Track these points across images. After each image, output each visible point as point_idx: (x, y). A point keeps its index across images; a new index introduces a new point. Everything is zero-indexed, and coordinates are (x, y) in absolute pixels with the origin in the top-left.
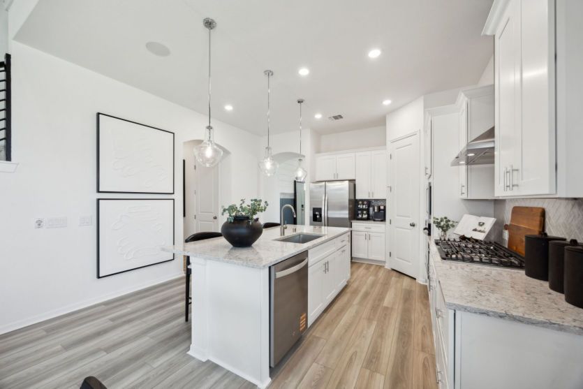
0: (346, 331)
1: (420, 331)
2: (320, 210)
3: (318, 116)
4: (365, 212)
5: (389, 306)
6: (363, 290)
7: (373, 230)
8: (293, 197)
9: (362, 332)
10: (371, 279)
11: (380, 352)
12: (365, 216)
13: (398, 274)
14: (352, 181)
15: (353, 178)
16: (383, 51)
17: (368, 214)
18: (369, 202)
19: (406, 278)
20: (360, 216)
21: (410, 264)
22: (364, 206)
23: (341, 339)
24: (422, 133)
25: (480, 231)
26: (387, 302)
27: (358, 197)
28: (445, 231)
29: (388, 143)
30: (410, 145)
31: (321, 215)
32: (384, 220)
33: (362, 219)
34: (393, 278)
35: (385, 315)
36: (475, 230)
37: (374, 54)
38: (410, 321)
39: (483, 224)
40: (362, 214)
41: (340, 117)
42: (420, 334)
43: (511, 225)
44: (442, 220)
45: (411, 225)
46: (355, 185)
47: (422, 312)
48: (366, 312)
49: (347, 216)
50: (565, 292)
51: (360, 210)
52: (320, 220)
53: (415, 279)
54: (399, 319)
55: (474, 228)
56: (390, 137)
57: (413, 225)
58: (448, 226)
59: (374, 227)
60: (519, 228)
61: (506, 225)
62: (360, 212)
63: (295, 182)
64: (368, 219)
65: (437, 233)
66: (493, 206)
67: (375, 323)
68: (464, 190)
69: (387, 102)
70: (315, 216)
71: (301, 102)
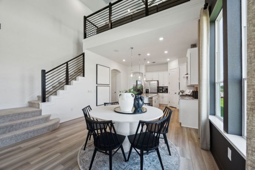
2: (148, 90)
3: (148, 62)
14: (158, 81)
15: (158, 80)
17: (163, 91)
18: (163, 87)
21: (175, 104)
27: (160, 86)
29: (169, 70)
30: (175, 71)
31: (148, 91)
32: (167, 92)
33: (161, 92)
36: (189, 93)
39: (190, 91)
40: (161, 91)
41: (155, 62)
49: (157, 91)
51: (160, 89)
52: (148, 93)
53: (176, 108)
56: (169, 69)
57: (176, 93)
58: (183, 92)
59: (165, 95)
63: (137, 81)
64: (163, 92)
65: (181, 94)
68: (186, 84)
69: (168, 60)
70: (146, 91)
71: (145, 59)
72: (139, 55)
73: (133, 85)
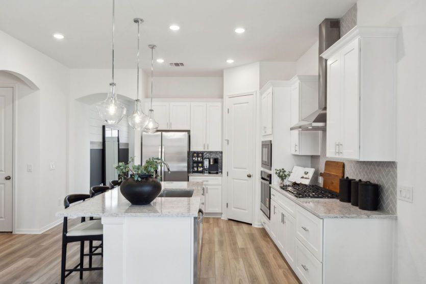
0: (224, 269)
1: (273, 259)
3: (160, 61)
4: (200, 165)
5: (244, 247)
6: (216, 240)
7: (210, 183)
8: (101, 147)
9: (236, 267)
10: (216, 230)
11: (256, 275)
12: (200, 169)
13: (235, 222)
14: (189, 133)
15: (187, 128)
16: (246, 29)
17: (203, 166)
18: (204, 155)
19: (243, 225)
20: (196, 169)
21: (247, 212)
22: (199, 159)
23: (224, 275)
24: (258, 94)
25: (306, 178)
26: (240, 244)
27: (193, 149)
28: (283, 179)
29: (225, 98)
30: (248, 103)
32: (220, 172)
33: (198, 172)
34: (234, 227)
35: (245, 253)
36: (303, 178)
37: (240, 31)
38: (263, 254)
39: (308, 173)
40: (197, 167)
41: (182, 64)
42: (274, 260)
43: (324, 173)
44: (280, 171)
45: (248, 176)
46: (189, 136)
47: (267, 246)
48: (230, 255)
49: (186, 169)
50: (359, 205)
51: (195, 162)
53: (251, 224)
54: (255, 254)
55: (301, 176)
57: (249, 176)
58: (285, 176)
59: (211, 180)
60: (330, 175)
61: (321, 173)
62: (195, 165)
63: (104, 127)
64: (202, 172)
66: (310, 159)
67: (241, 260)
68: (297, 148)
69: (230, 61)
71: (153, 47)
72: (136, 21)
73: (92, 143)
